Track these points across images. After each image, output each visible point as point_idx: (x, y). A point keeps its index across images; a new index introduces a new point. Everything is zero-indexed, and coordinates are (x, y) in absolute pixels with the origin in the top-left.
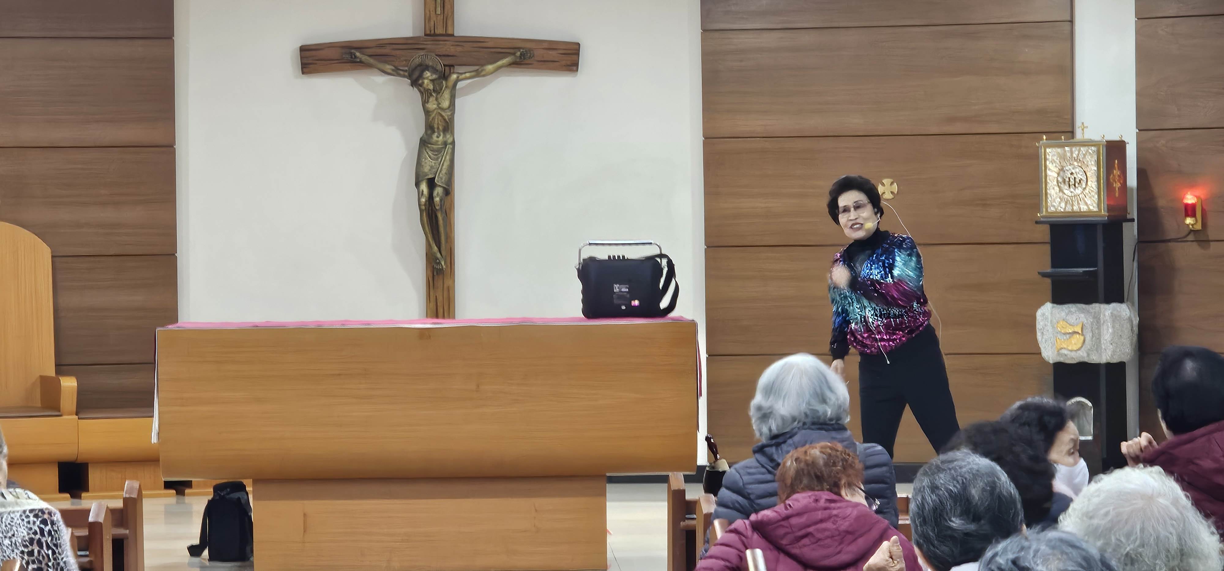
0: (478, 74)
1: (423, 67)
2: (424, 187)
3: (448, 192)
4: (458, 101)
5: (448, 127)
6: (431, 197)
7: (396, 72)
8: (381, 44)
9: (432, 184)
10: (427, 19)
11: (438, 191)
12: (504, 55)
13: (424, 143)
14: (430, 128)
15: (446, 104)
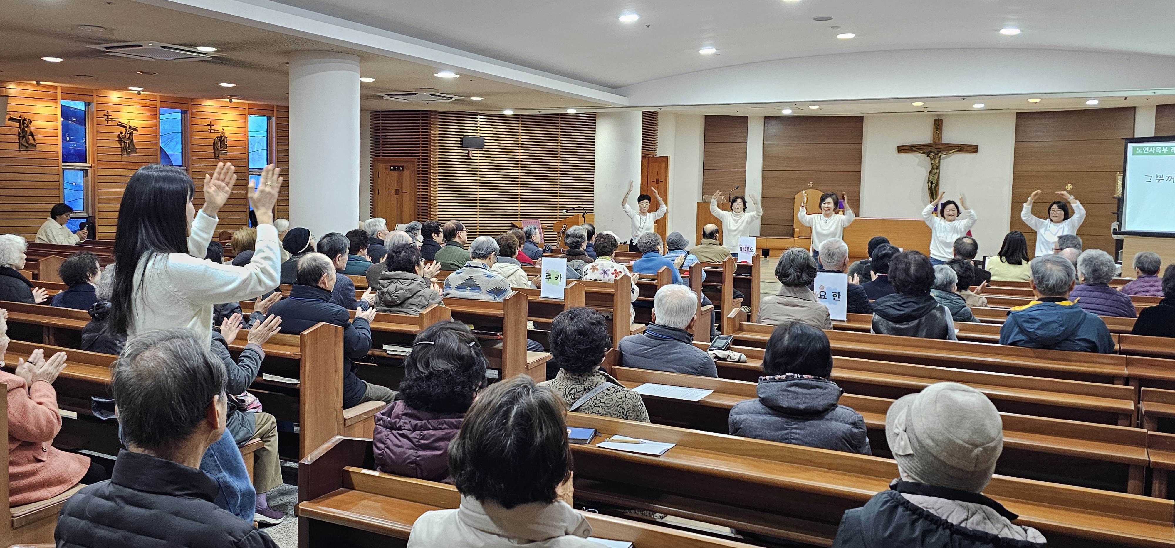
0: (947, 153)
1: (931, 152)
2: (930, 184)
3: (937, 185)
4: (941, 161)
5: (938, 168)
6: (931, 186)
7: (924, 153)
8: (920, 145)
9: (932, 183)
10: (934, 139)
11: (934, 185)
12: (955, 148)
13: (931, 172)
14: (933, 168)
15: (937, 162)
